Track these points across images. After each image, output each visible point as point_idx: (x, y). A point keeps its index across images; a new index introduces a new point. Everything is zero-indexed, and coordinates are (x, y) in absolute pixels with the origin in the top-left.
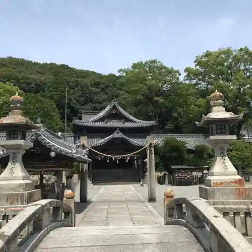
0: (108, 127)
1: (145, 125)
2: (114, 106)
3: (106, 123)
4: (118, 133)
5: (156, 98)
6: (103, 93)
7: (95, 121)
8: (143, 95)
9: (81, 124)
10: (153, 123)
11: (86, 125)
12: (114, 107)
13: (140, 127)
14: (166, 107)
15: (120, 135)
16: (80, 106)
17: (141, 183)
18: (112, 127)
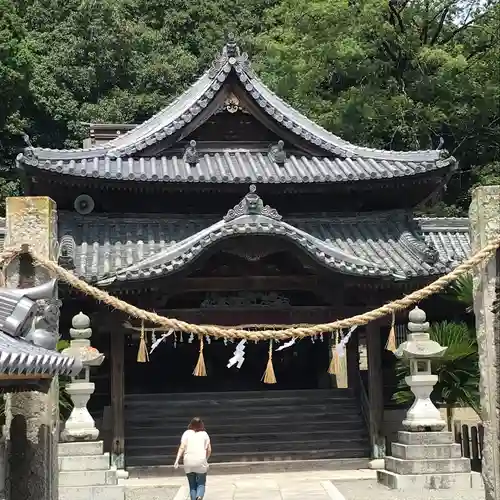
0: (202, 184)
1: (391, 171)
2: (233, 76)
3: (193, 165)
4: (253, 211)
5: (428, 53)
6: (179, 49)
7: (136, 156)
8: (369, 37)
9: (66, 170)
10: (431, 158)
11: (89, 172)
12: (232, 82)
13: (362, 182)
14: (469, 99)
15: (266, 220)
16: (74, 103)
17: (378, 463)
18: (225, 185)
